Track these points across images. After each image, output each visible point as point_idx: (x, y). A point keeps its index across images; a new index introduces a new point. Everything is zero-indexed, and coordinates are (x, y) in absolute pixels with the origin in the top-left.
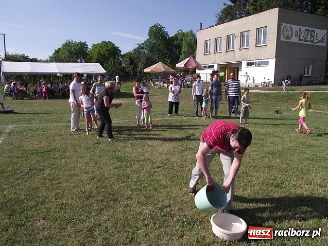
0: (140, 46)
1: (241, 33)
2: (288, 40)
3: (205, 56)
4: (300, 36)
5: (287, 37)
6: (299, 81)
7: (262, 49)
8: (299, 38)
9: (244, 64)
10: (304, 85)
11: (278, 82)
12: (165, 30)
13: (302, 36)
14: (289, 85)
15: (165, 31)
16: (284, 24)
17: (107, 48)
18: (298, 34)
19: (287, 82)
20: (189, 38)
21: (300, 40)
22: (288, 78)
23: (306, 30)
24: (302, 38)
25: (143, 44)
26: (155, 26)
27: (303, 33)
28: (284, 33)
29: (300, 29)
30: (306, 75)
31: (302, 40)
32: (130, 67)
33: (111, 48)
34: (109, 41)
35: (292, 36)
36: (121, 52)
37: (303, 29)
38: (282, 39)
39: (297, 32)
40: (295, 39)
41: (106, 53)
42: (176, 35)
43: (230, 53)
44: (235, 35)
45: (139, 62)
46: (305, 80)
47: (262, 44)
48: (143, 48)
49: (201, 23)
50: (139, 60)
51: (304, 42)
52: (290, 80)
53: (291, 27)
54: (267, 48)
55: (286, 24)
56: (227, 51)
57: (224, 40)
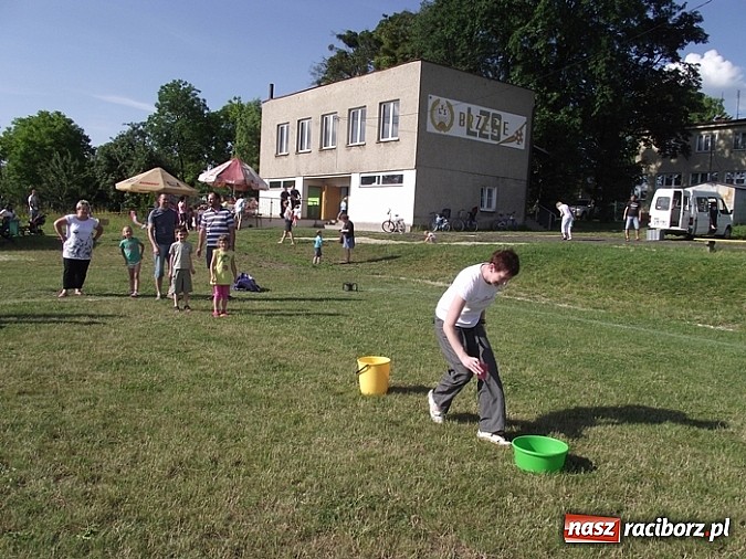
0: (134, 129)
1: (350, 110)
2: (442, 132)
3: (278, 159)
4: (470, 126)
5: (441, 126)
6: (469, 221)
7: (390, 146)
8: (468, 129)
9: (356, 180)
10: (479, 230)
11: (423, 221)
12: (199, 96)
13: (474, 124)
14: (445, 229)
15: (198, 99)
16: (435, 98)
17: (52, 129)
18: (466, 120)
19: (442, 222)
20: (250, 118)
21: (469, 133)
22: (446, 213)
23: (482, 113)
24: (473, 129)
25: (144, 124)
26: (175, 85)
27: (476, 120)
28: (435, 117)
29: (469, 110)
30: (485, 209)
31: (474, 134)
32: (107, 179)
33: (61, 130)
34: (59, 113)
35: (451, 125)
36: (89, 141)
37: (476, 109)
38: (431, 128)
39: (463, 116)
40: (458, 131)
41: (47, 141)
42: (225, 108)
43: (329, 154)
44: (338, 115)
45: (130, 166)
46: (481, 220)
47: (390, 139)
48: (143, 134)
49: (272, 85)
50: (129, 162)
51: (477, 139)
52: (448, 217)
53: (450, 106)
54: (399, 146)
55: (437, 98)
56: (321, 150)
57: (317, 124)
